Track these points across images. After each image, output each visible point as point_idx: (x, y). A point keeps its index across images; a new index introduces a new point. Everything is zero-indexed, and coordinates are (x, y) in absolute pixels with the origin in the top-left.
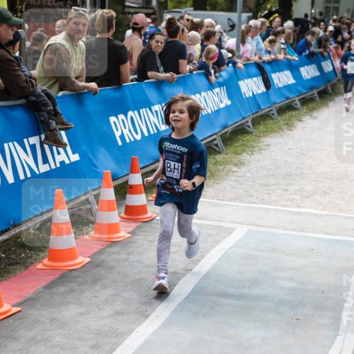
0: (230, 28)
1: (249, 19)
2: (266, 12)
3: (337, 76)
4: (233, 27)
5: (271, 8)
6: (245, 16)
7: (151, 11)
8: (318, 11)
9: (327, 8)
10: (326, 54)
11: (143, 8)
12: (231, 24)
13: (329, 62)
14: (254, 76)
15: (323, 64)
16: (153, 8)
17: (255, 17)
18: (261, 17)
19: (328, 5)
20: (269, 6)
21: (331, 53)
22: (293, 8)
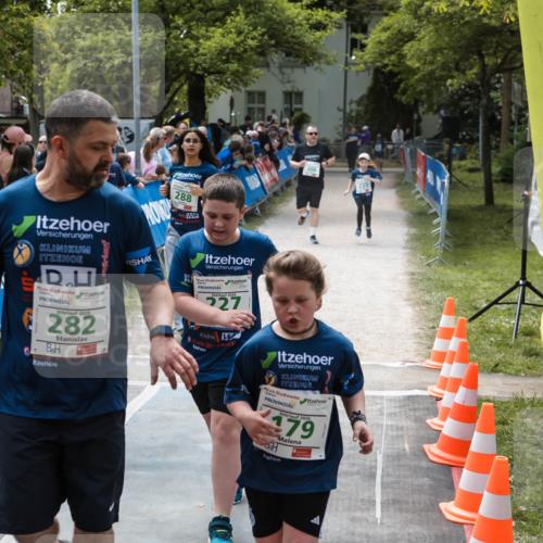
0: (128, 140)
1: (152, 126)
2: (173, 117)
3: (266, 193)
4: (131, 138)
5: (179, 112)
6: (145, 123)
7: (23, 122)
8: (239, 113)
9: (250, 109)
10: (251, 166)
11: (12, 118)
12: (129, 134)
13: (254, 177)
14: (162, 198)
15: (247, 179)
16: (26, 118)
17: (159, 124)
18: (167, 124)
19: (251, 105)
20: (177, 110)
21: (257, 166)
22: (208, 110)
